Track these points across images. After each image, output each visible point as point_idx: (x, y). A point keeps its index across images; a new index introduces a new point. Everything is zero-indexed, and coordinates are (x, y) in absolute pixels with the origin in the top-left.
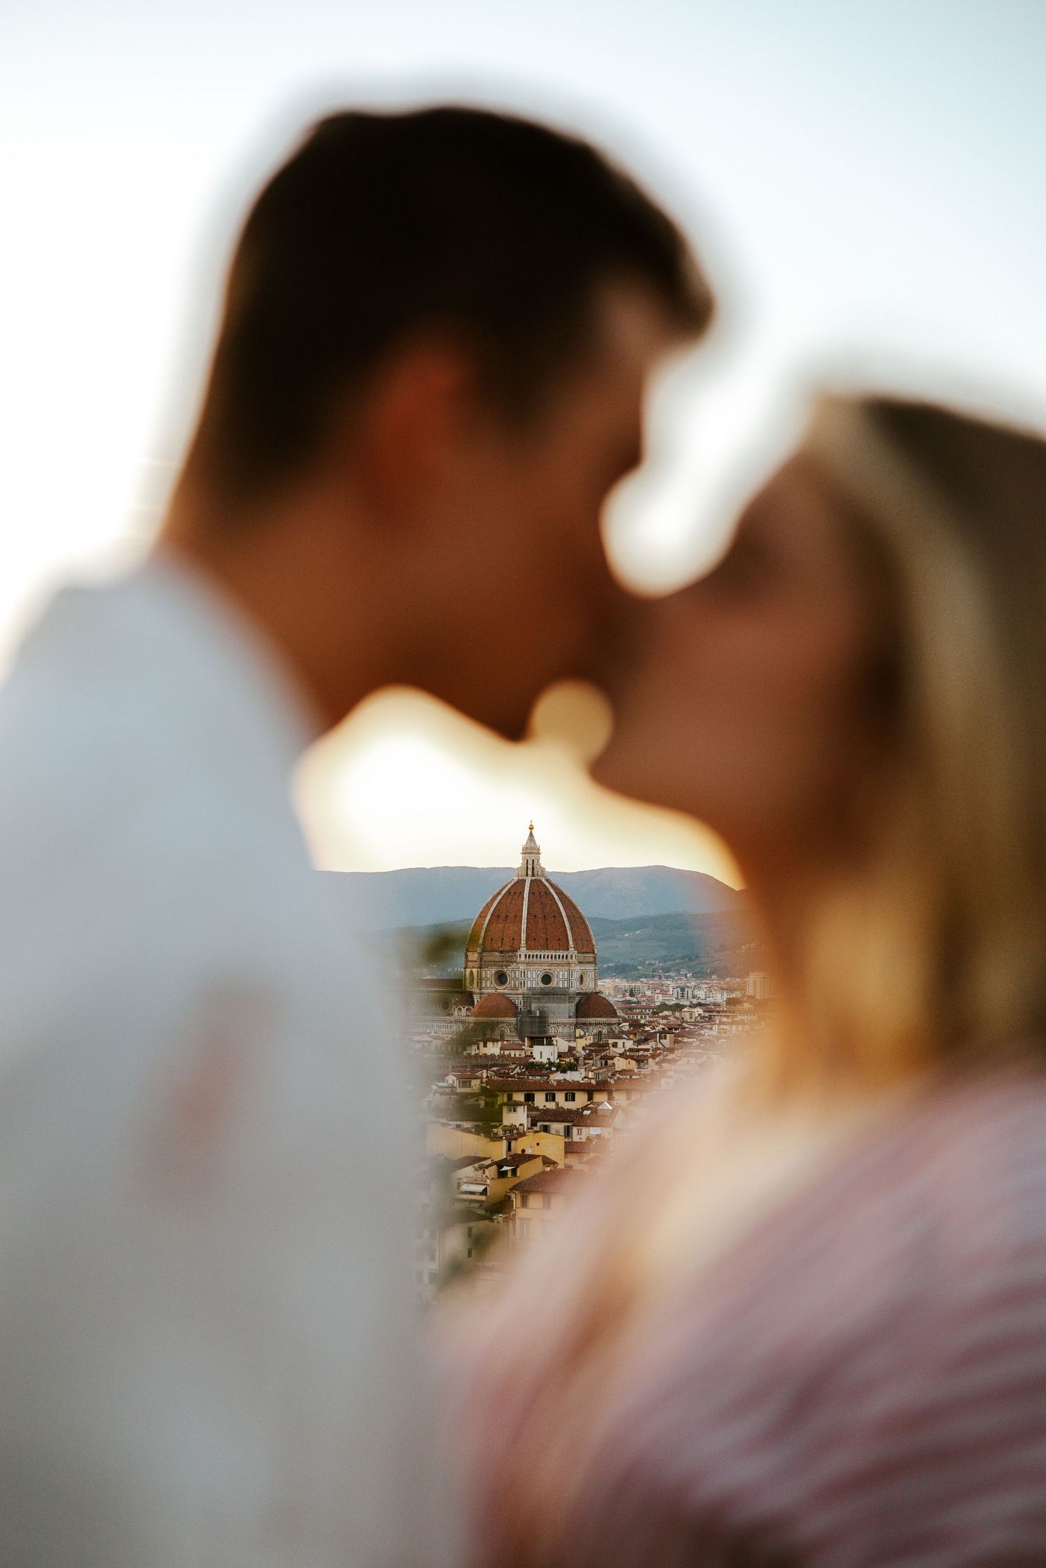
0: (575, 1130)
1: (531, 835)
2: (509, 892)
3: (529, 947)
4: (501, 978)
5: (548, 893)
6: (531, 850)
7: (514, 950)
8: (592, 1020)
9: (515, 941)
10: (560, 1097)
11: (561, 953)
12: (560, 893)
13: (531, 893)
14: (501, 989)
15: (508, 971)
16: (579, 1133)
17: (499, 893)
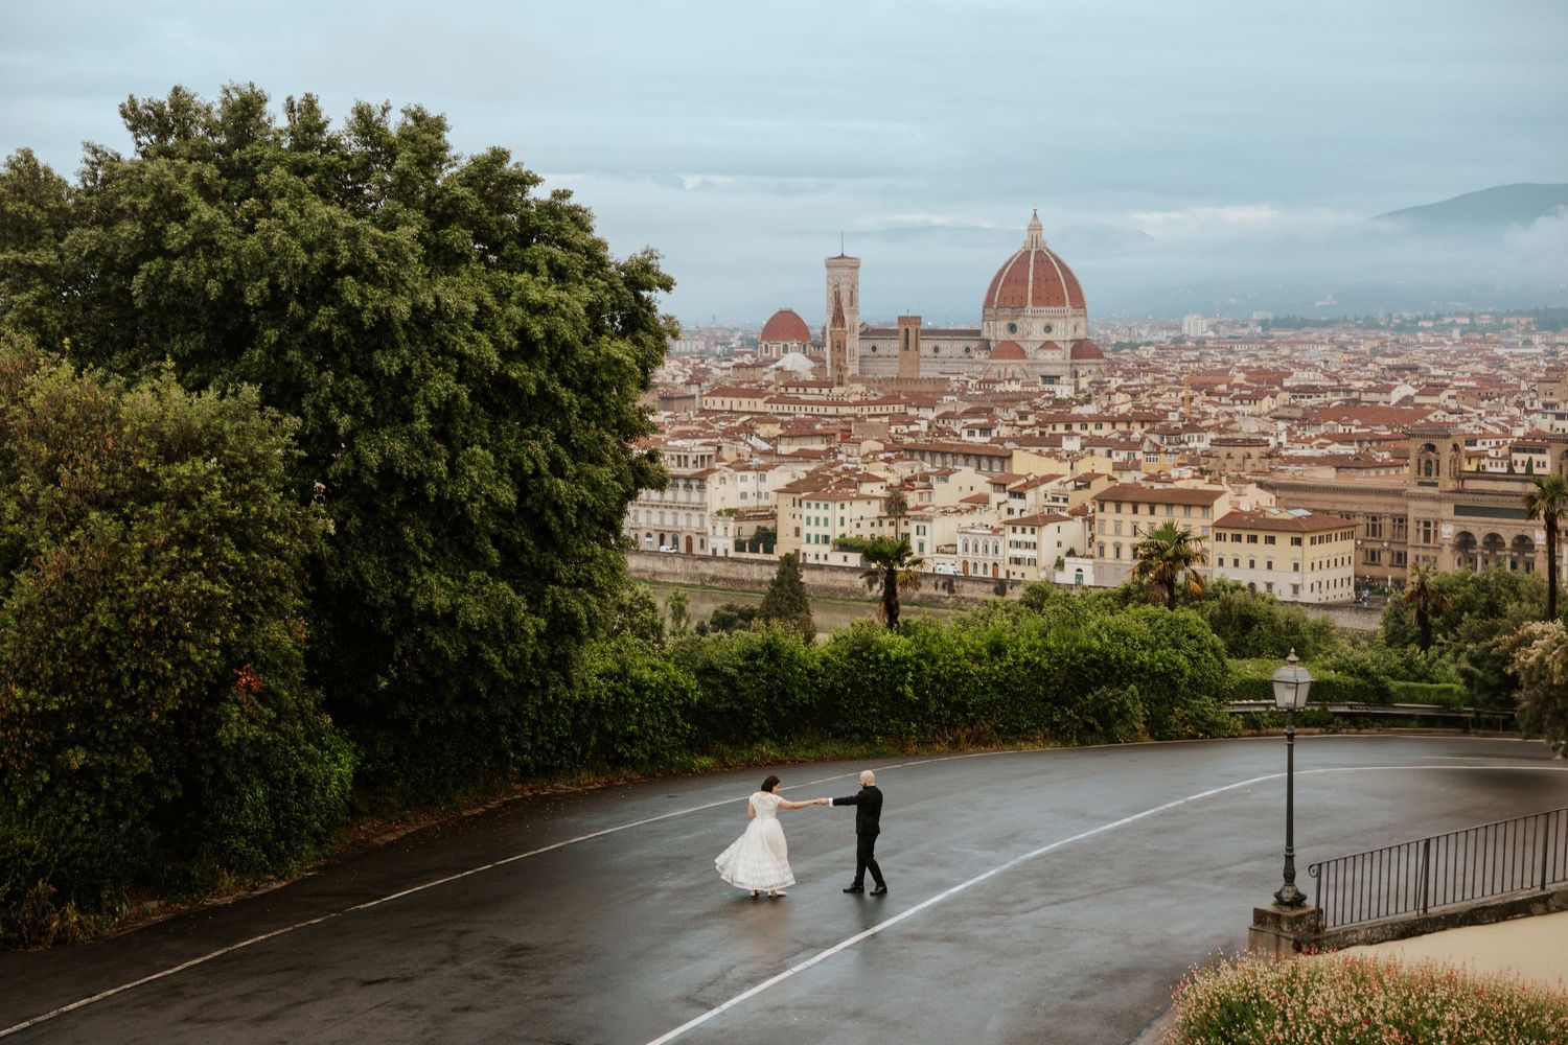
0: (1114, 453)
1: (1035, 215)
2: (1018, 261)
3: (1034, 305)
4: (1012, 328)
5: (1048, 261)
6: (1035, 227)
7: (1023, 306)
8: (1084, 361)
9: (1024, 298)
10: (1091, 426)
11: (1059, 309)
12: (1058, 261)
13: (1036, 261)
14: (1012, 337)
15: (1018, 323)
16: (1118, 455)
17: (1010, 262)
